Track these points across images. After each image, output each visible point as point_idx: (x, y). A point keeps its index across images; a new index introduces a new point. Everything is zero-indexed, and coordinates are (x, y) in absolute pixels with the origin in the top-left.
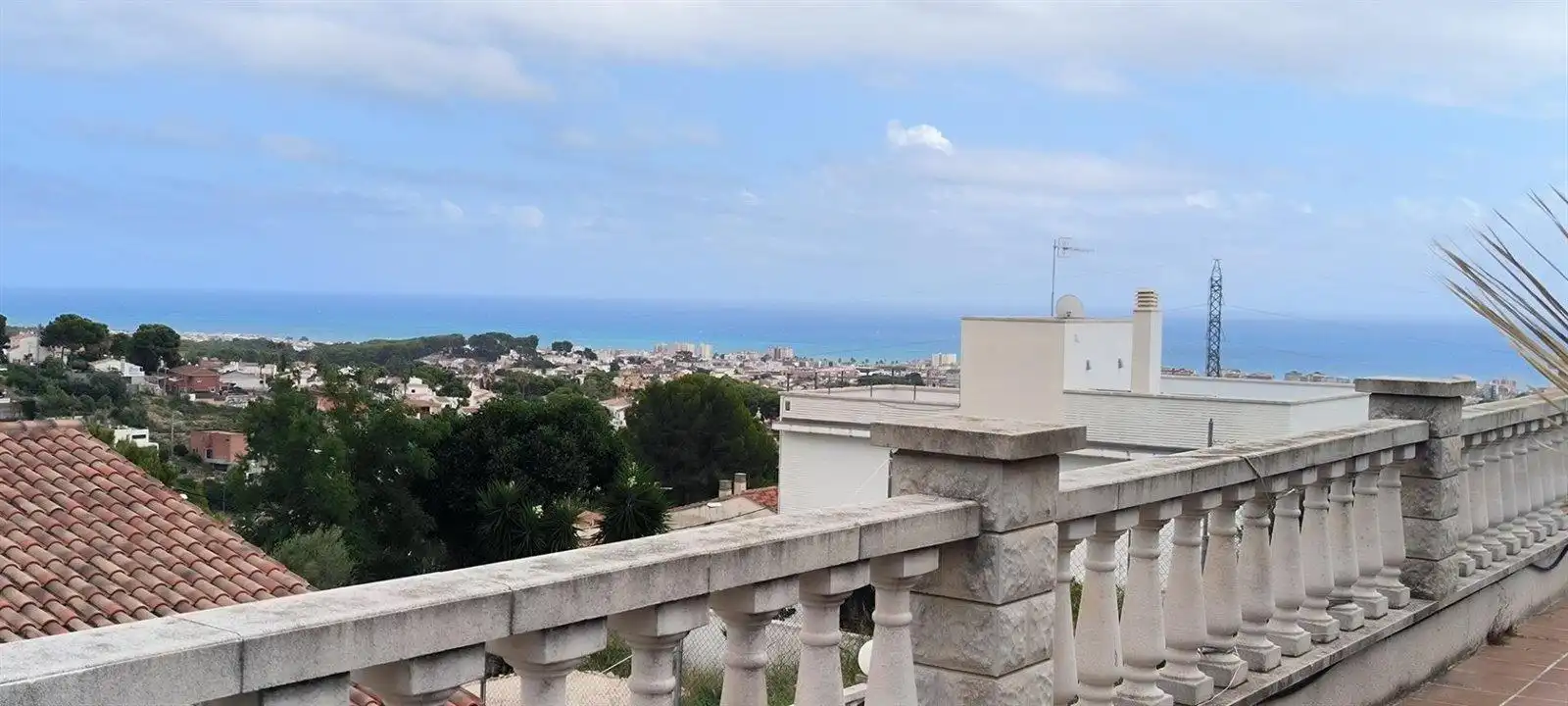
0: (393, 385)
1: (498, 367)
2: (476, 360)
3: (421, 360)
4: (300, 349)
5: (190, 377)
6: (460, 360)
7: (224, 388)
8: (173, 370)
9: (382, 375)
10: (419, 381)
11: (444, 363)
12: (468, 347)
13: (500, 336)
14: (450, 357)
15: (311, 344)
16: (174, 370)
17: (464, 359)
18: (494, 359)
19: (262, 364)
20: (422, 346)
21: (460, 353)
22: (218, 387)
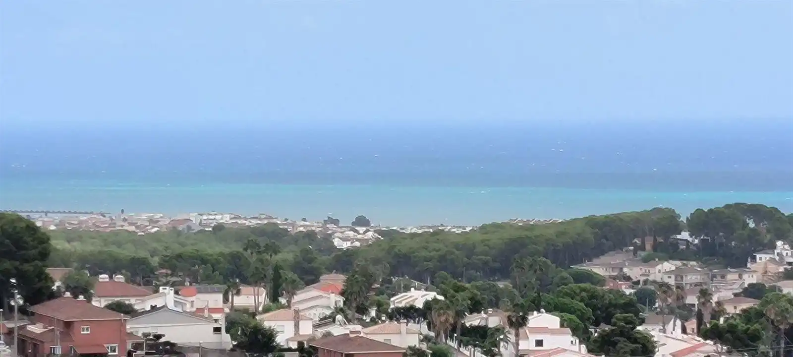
0: (498, 330)
1: (750, 279)
2: (705, 263)
3: (585, 267)
4: (346, 245)
5: (68, 325)
6: (669, 266)
7: (138, 346)
8: (32, 309)
9: (476, 307)
10: (551, 320)
11: (635, 272)
12: (685, 235)
13: (756, 211)
14: (646, 260)
15: (370, 234)
16: (38, 309)
17: (679, 263)
18: (740, 261)
19: (230, 289)
20: (589, 234)
21: (670, 251)
22: (123, 344)
